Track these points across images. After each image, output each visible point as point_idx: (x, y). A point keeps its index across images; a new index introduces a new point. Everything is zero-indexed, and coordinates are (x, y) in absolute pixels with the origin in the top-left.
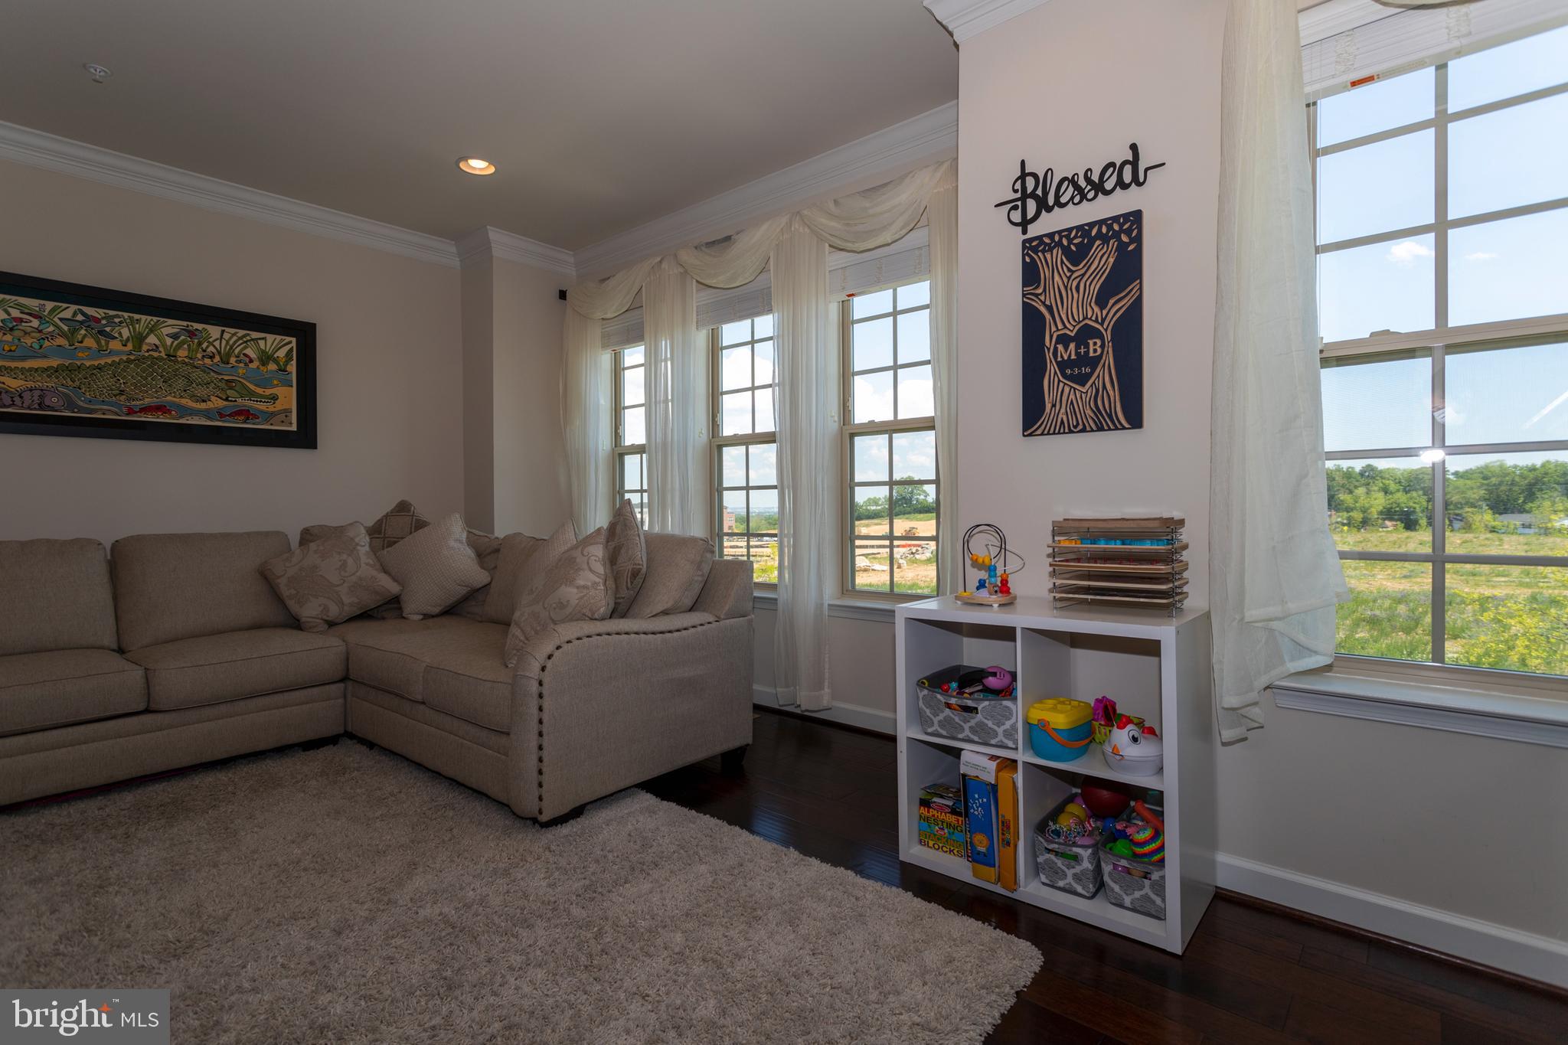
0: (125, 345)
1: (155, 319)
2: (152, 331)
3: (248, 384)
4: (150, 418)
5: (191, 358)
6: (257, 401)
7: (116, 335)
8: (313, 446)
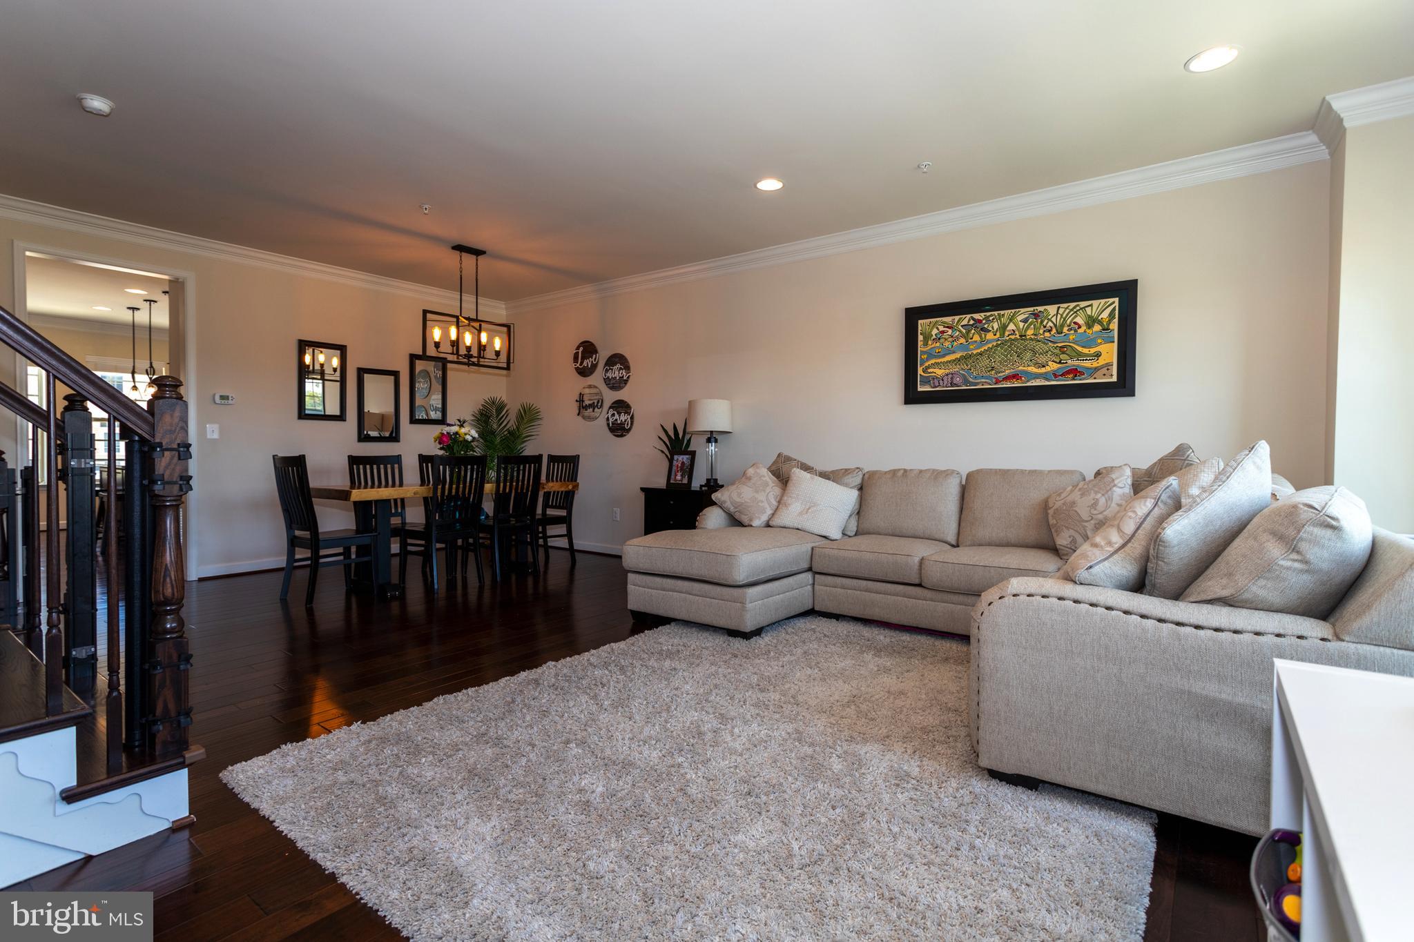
0: (995, 335)
1: (1013, 311)
2: (1011, 320)
3: (1076, 347)
4: (1008, 385)
5: (1035, 335)
6: (1083, 360)
7: (991, 329)
8: (1131, 393)
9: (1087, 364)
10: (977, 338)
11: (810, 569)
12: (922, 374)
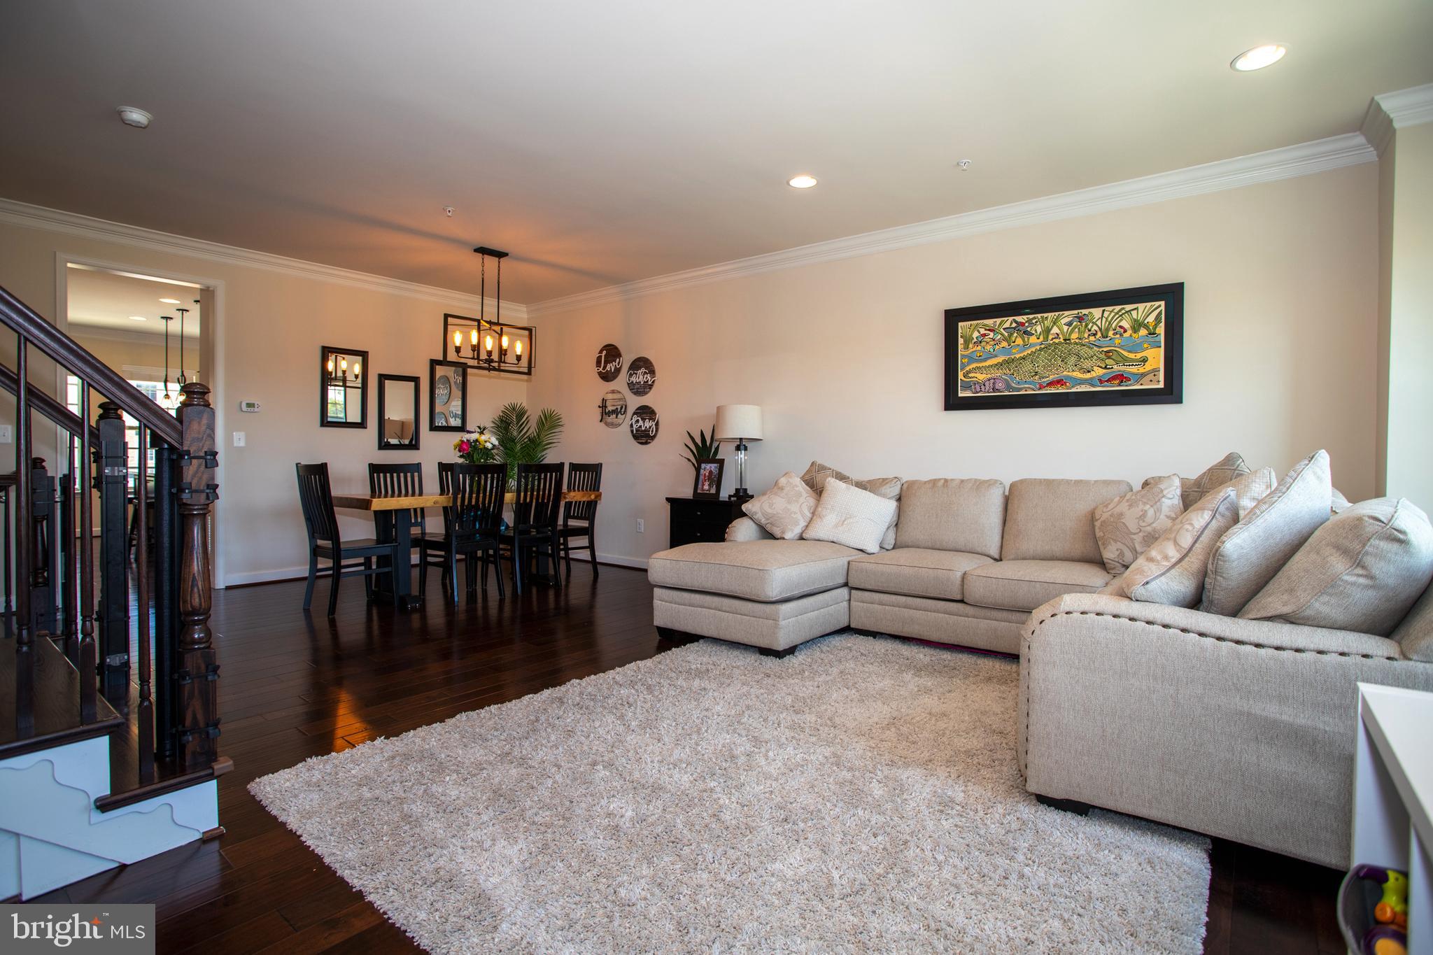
0: (1038, 338)
1: (1057, 314)
2: (1055, 323)
3: (1122, 352)
5: (1080, 339)
6: (1129, 365)
7: (1034, 332)
8: (1179, 400)
9: (1134, 369)
10: (1019, 341)
11: (846, 585)
12: (963, 378)
